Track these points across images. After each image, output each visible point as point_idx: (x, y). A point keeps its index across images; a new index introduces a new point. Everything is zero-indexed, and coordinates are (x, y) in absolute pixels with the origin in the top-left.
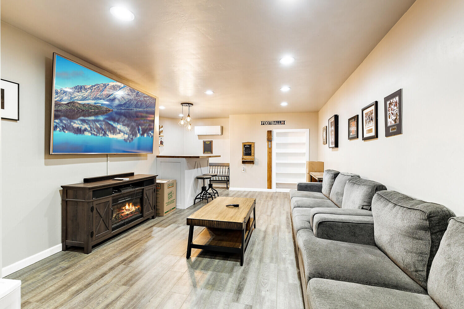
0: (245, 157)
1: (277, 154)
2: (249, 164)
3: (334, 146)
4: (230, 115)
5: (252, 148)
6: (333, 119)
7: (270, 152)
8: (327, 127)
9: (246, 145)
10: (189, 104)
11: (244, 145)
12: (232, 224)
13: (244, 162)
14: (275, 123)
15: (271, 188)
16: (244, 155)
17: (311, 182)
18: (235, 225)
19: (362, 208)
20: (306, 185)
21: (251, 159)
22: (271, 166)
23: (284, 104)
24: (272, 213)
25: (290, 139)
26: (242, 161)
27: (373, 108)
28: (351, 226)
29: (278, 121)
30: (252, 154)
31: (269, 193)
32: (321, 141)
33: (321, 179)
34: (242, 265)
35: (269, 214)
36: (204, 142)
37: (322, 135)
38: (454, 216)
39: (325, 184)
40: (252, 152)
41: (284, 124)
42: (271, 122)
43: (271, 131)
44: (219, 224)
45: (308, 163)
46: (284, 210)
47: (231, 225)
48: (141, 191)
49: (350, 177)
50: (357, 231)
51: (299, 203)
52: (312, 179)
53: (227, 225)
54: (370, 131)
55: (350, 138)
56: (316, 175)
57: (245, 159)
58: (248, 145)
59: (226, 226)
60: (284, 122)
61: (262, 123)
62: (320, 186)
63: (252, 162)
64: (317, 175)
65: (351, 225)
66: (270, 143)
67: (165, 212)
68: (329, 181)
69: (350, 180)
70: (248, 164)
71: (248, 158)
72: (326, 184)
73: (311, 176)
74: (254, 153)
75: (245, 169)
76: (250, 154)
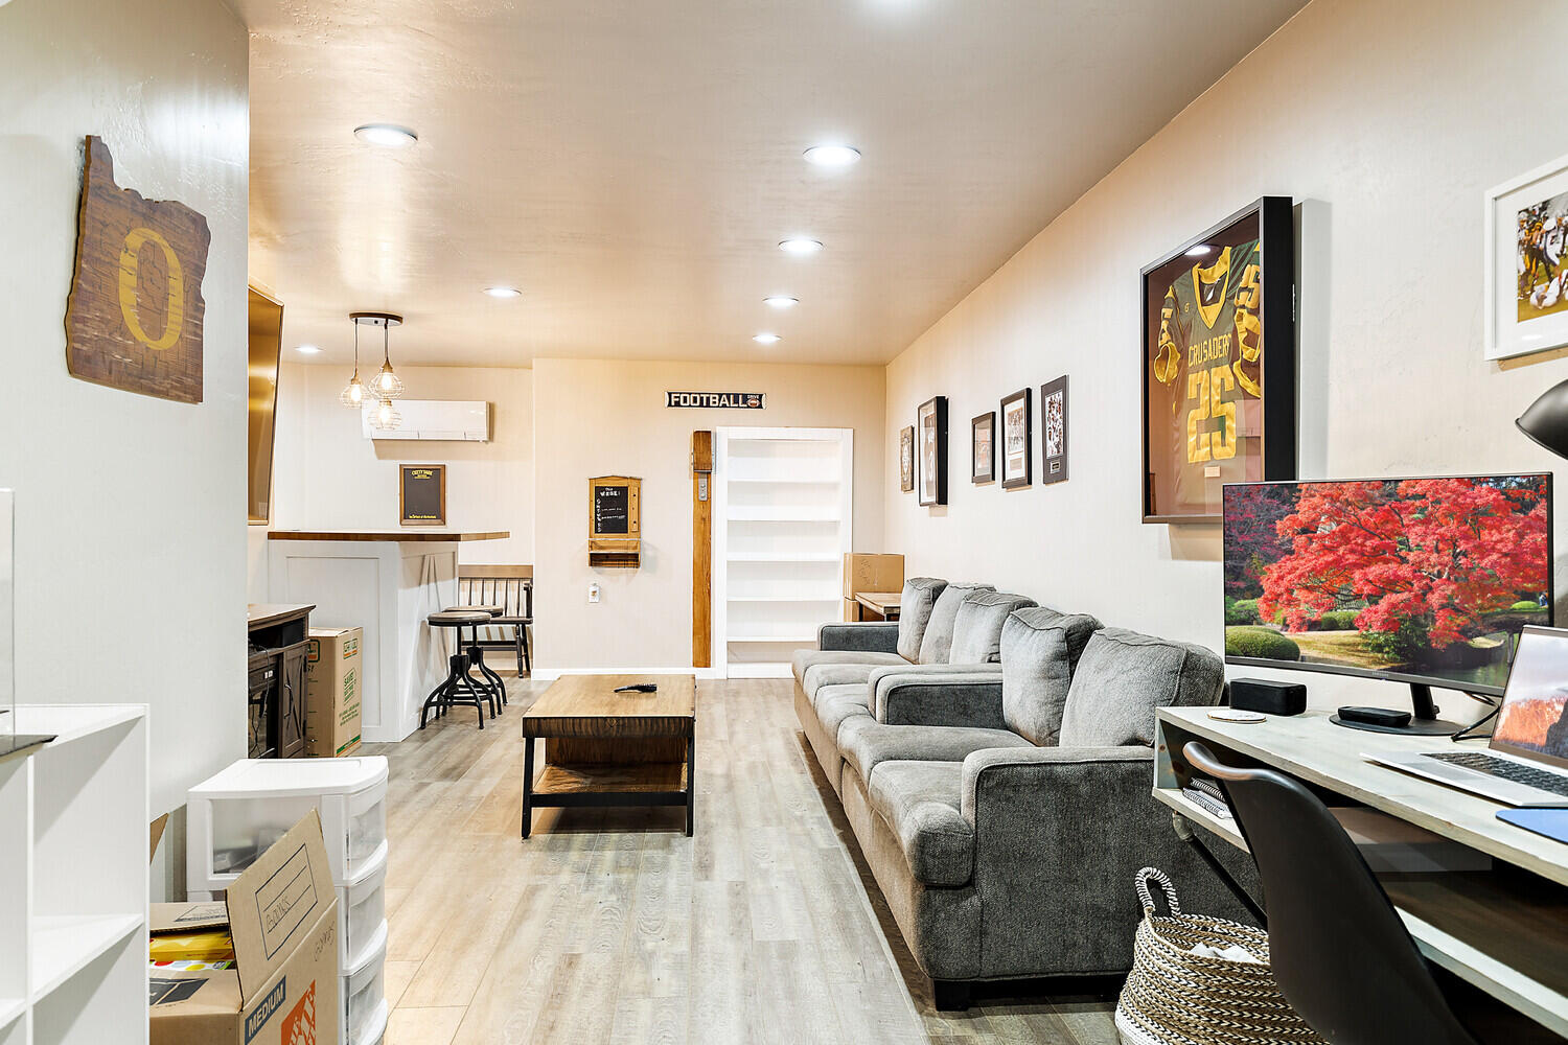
0: (601, 538)
1: (732, 525)
2: (619, 566)
3: (933, 499)
4: (534, 361)
5: (632, 502)
6: (932, 410)
7: (704, 519)
8: (913, 429)
9: (603, 489)
10: (387, 317)
11: (599, 490)
12: (663, 722)
13: (597, 560)
14: (722, 402)
15: (707, 665)
16: (596, 532)
17: (861, 620)
18: (672, 725)
19: (990, 661)
20: (848, 632)
21: (627, 548)
22: (709, 575)
23: (767, 339)
24: (732, 735)
25: (778, 469)
26: (591, 554)
27: (1021, 404)
28: (958, 693)
29: (736, 396)
30: (632, 527)
31: (702, 679)
32: (895, 475)
33: (895, 611)
34: (690, 834)
35: (724, 736)
36: (406, 472)
37: (897, 454)
38: (1101, 628)
39: (906, 624)
40: (632, 516)
41: (760, 407)
42: (708, 399)
43: (708, 433)
44: (624, 725)
45: (849, 559)
46: (772, 725)
47: (661, 725)
48: (271, 661)
49: (971, 591)
50: (971, 701)
51: (833, 676)
52: (863, 613)
53: (649, 728)
54: (1016, 463)
55: (977, 480)
56: (878, 602)
57: (602, 548)
58: (615, 489)
59: (646, 729)
60: (760, 401)
61: (673, 400)
62: (890, 632)
63: (631, 559)
64: (881, 601)
65: (959, 690)
66: (703, 481)
67: (336, 749)
68: (918, 612)
69: (968, 598)
70: (612, 566)
71: (613, 542)
72: (908, 624)
73: (861, 606)
74: (638, 522)
75: (600, 588)
76: (621, 527)
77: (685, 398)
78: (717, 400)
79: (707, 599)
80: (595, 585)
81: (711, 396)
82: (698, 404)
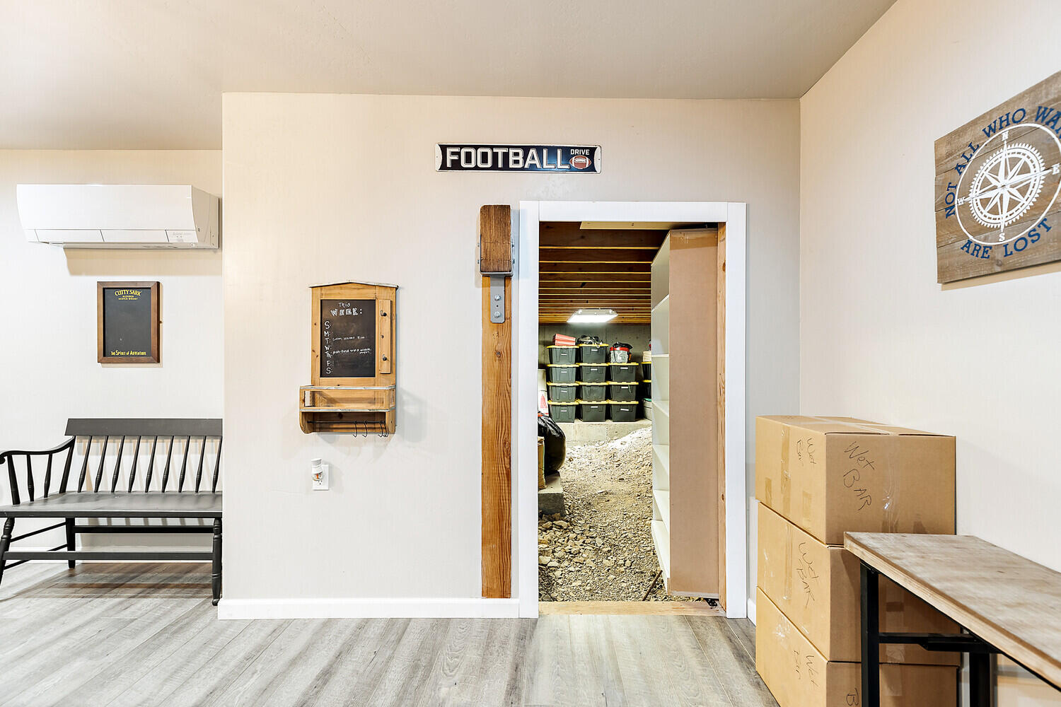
0: (333, 386)
2: (358, 432)
5: (382, 326)
7: (499, 354)
9: (335, 303)
11: (325, 302)
13: (315, 422)
14: (529, 162)
15: (506, 594)
16: (322, 374)
21: (371, 402)
22: (507, 445)
26: (306, 413)
29: (552, 150)
30: (381, 366)
31: (492, 625)
36: (106, 292)
40: (382, 349)
41: (592, 168)
42: (506, 155)
43: (505, 210)
57: (331, 402)
58: (353, 303)
60: (592, 159)
61: (449, 158)
63: (374, 422)
66: (497, 290)
70: (347, 431)
71: (349, 393)
74: (392, 361)
75: (331, 468)
76: (364, 367)
77: (468, 155)
78: (520, 158)
79: (504, 486)
80: (319, 462)
81: (512, 151)
82: (489, 164)
